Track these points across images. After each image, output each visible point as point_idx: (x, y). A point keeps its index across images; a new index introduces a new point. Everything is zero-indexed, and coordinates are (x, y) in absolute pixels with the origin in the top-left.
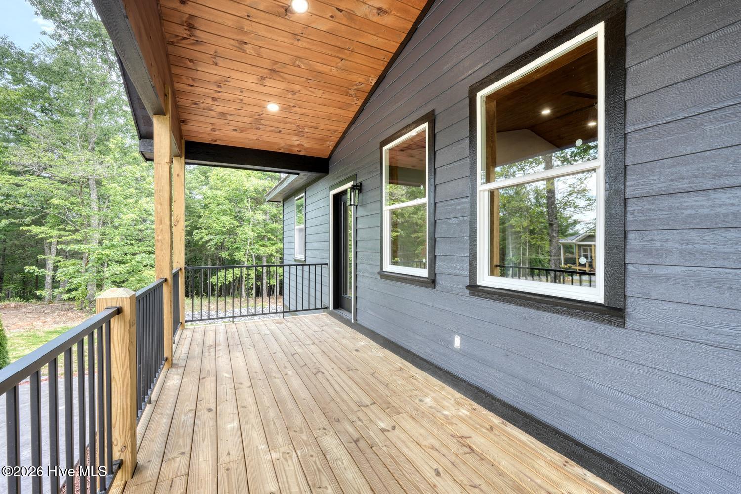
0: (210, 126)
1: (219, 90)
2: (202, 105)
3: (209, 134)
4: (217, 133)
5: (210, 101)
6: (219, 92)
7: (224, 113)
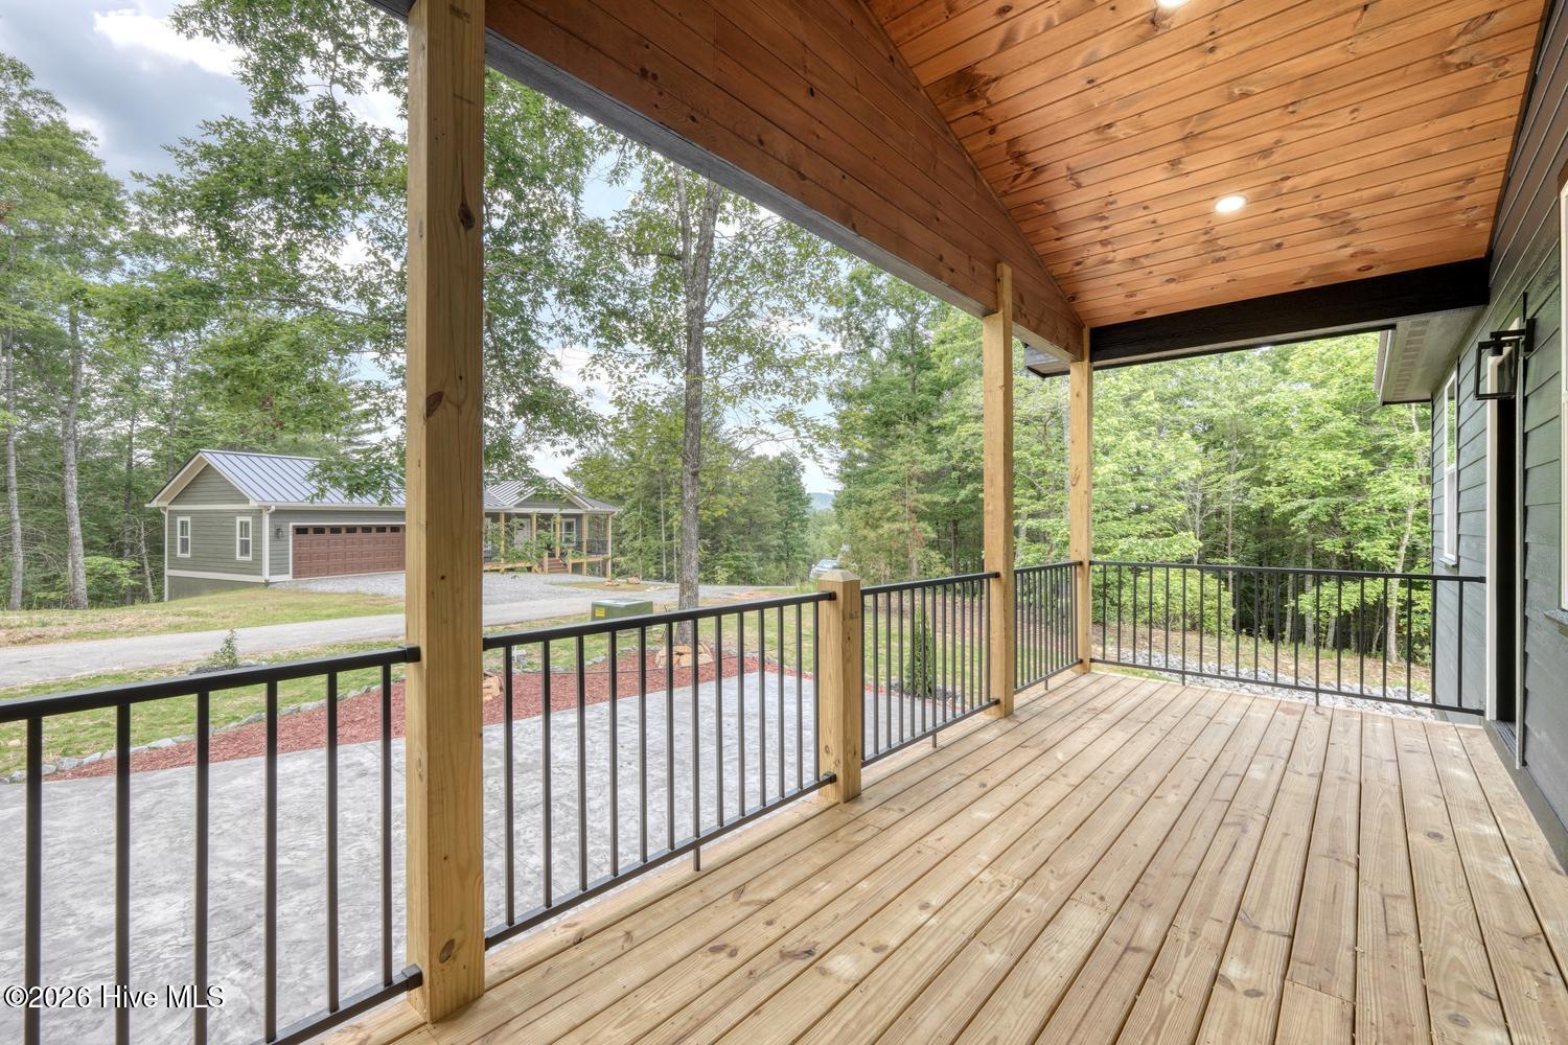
0: (1120, 290)
1: (1104, 223)
2: (1090, 262)
3: (1125, 304)
4: (1140, 297)
5: (1098, 249)
6: (1106, 227)
7: (1133, 259)
